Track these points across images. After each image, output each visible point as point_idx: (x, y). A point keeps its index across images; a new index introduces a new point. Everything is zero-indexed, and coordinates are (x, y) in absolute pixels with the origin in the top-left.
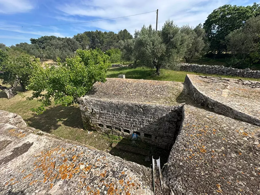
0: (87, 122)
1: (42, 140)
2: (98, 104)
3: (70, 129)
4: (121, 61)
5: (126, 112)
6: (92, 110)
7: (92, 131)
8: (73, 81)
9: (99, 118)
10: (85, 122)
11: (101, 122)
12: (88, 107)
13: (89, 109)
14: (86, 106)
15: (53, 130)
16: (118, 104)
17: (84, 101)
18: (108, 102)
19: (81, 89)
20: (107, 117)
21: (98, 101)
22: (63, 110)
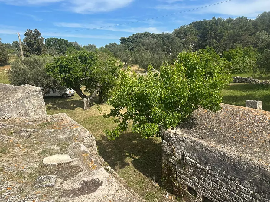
0: (169, 175)
1: (113, 183)
2: (195, 149)
3: (140, 176)
5: (254, 183)
6: (183, 156)
7: (173, 194)
8: (163, 102)
9: (191, 176)
10: (165, 173)
11: (195, 185)
12: (176, 149)
13: (177, 153)
14: (173, 147)
15: (118, 168)
16: (239, 162)
17: (173, 137)
18: (217, 151)
19: (173, 115)
20: (208, 179)
21: (198, 144)
22: (136, 142)
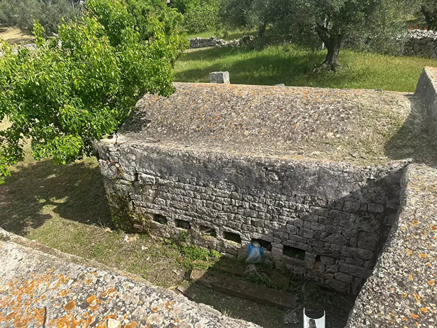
0: (122, 209)
2: (151, 160)
3: (75, 226)
4: (218, 28)
6: (136, 174)
7: (134, 233)
8: (79, 93)
9: (154, 198)
10: (114, 208)
11: (162, 209)
12: (123, 168)
13: (127, 172)
14: (117, 165)
15: (30, 229)
16: (209, 160)
17: (113, 149)
18: (180, 154)
19: (103, 114)
20: (178, 195)
21: (153, 151)
22: (54, 176)
